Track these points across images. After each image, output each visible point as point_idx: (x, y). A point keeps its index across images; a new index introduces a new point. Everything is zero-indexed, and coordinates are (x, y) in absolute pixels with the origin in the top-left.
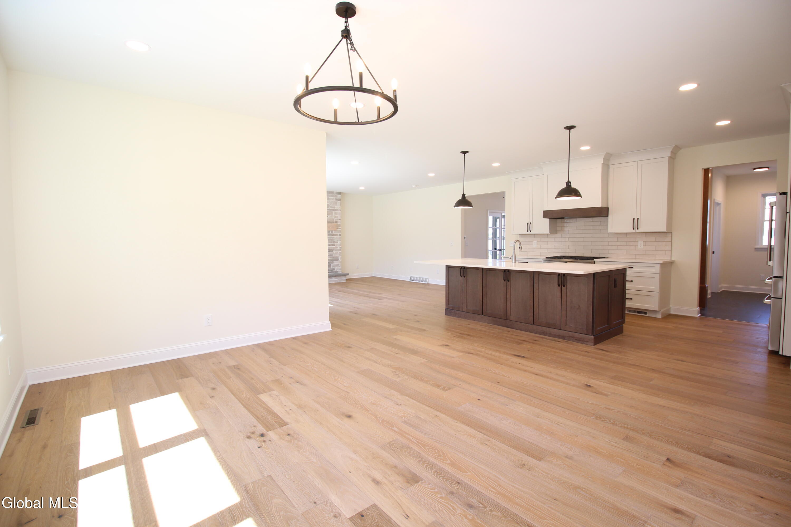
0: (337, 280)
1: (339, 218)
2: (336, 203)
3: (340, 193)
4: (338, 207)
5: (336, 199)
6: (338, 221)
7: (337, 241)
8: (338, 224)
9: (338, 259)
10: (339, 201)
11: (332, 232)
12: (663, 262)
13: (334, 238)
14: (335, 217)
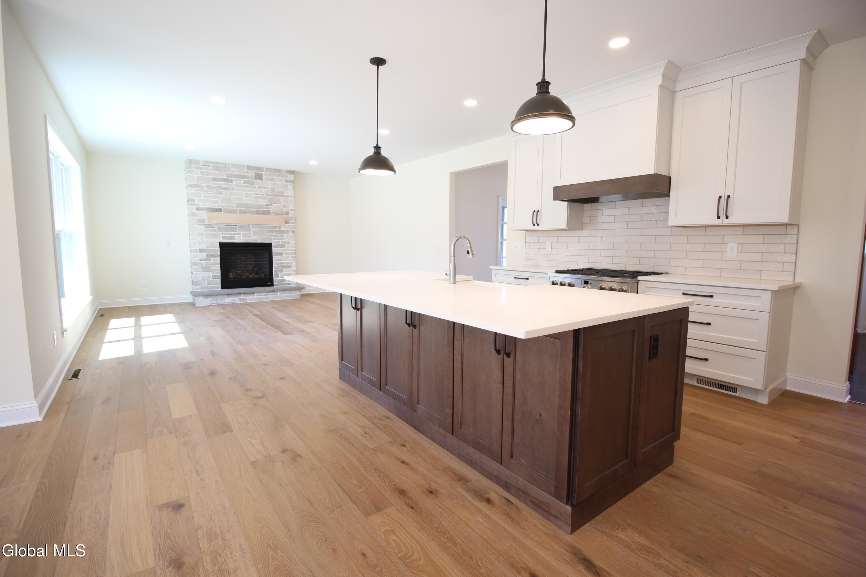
0: (287, 296)
1: (291, 207)
2: (286, 186)
3: (292, 172)
4: (289, 191)
5: (286, 181)
6: (290, 212)
7: (288, 240)
8: (290, 216)
9: (291, 266)
10: (290, 183)
11: (280, 227)
12: (779, 287)
13: (283, 236)
14: (285, 206)
